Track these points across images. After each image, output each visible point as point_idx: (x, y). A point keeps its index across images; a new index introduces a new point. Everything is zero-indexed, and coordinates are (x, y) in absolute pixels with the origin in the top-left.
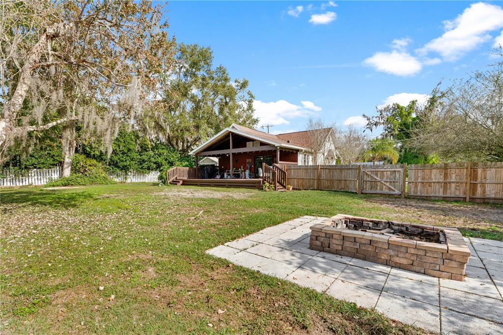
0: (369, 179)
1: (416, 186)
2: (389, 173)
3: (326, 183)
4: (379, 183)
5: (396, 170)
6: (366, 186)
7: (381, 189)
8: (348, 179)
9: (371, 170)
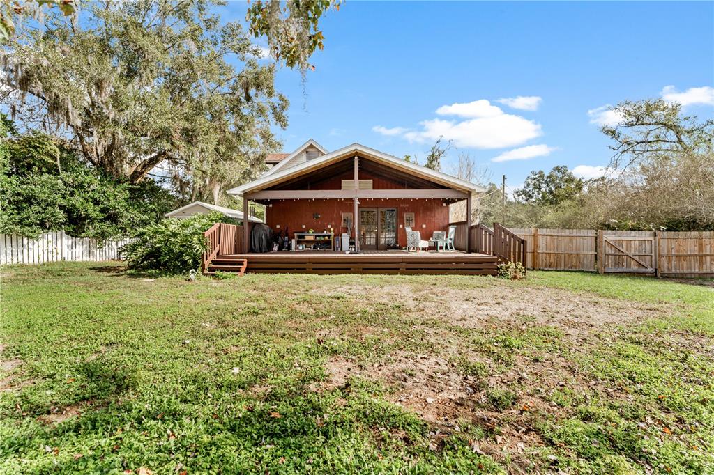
0: (612, 252)
1: (670, 262)
2: (637, 243)
3: (548, 259)
4: (625, 257)
5: (646, 239)
6: (608, 262)
7: (629, 266)
8: (582, 252)
9: (615, 239)
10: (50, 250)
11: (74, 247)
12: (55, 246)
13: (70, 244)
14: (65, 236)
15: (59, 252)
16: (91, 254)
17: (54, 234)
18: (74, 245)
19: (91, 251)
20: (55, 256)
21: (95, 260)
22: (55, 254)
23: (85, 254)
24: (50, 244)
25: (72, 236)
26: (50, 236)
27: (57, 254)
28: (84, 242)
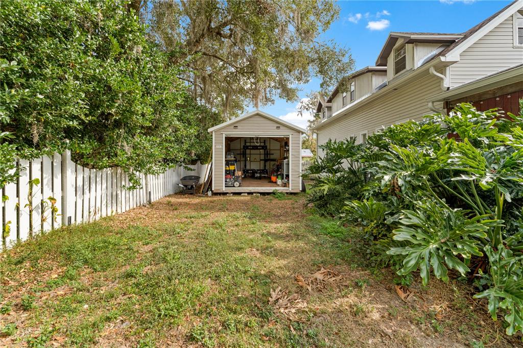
10: (36, 202)
11: (87, 191)
12: (48, 192)
13: (80, 183)
14: (70, 165)
15: (58, 205)
16: (114, 201)
17: (47, 160)
18: (87, 187)
19: (114, 193)
20: (49, 220)
21: (119, 211)
22: (48, 213)
23: (104, 202)
24: (36, 188)
25: (85, 165)
26: (36, 167)
27: (54, 211)
28: (104, 176)
